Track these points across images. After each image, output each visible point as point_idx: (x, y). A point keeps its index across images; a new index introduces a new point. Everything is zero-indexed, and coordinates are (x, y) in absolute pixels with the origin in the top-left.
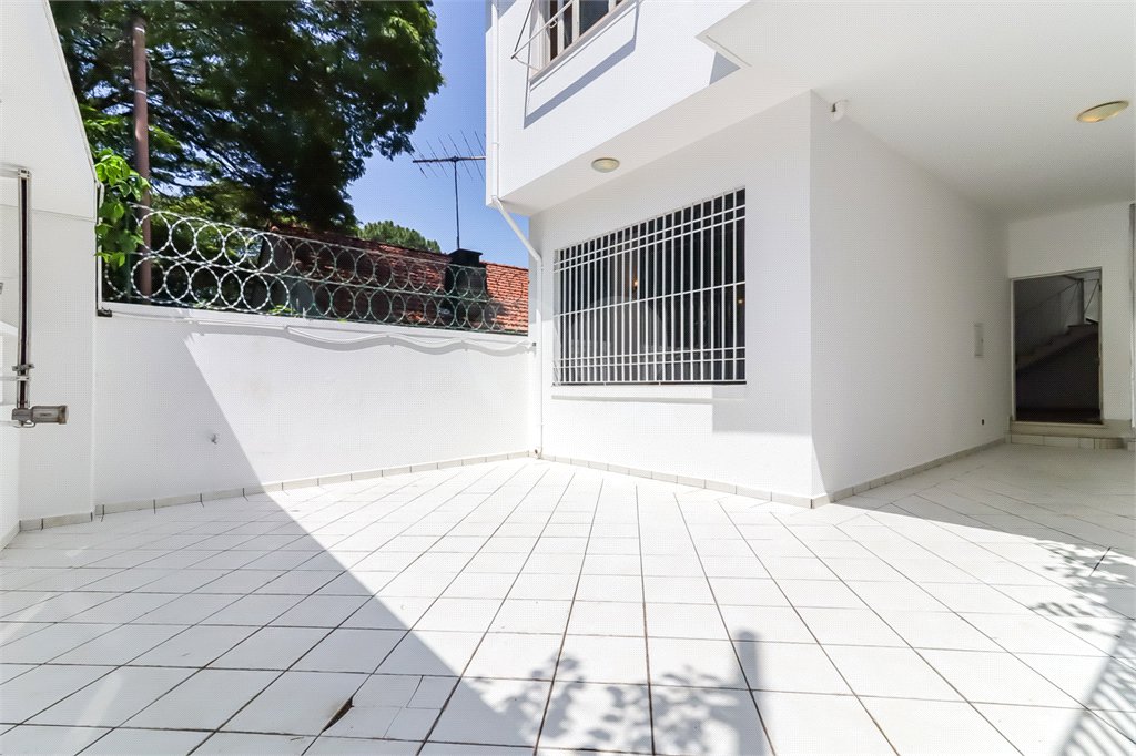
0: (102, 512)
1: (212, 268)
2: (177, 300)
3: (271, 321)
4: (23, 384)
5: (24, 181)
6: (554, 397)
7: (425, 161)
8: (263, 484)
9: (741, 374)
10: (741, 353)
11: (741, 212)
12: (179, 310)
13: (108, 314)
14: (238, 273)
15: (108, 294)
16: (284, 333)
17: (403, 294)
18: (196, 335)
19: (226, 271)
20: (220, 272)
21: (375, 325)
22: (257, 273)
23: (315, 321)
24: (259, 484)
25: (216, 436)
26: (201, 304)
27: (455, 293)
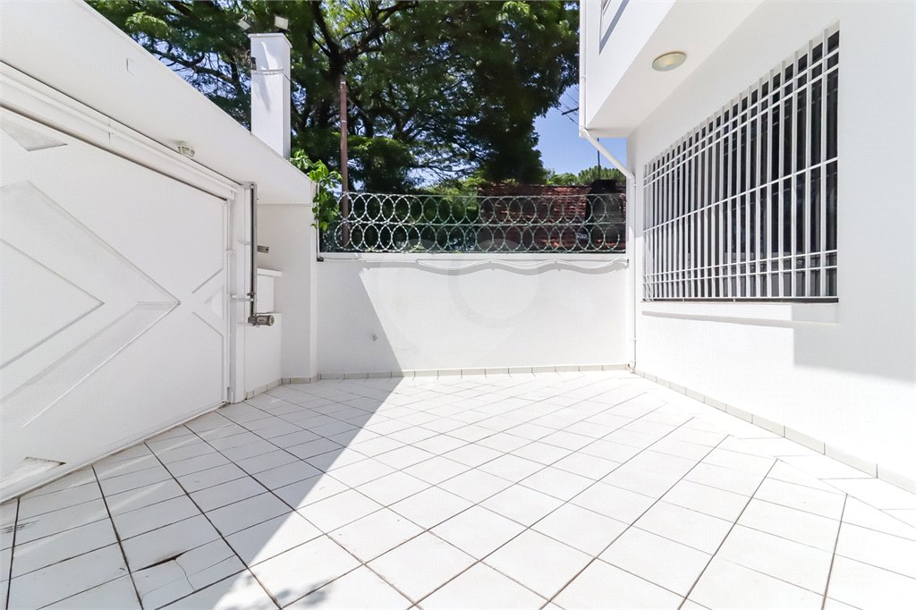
0: (320, 377)
1: (375, 224)
2: (357, 248)
3: (410, 257)
4: (252, 303)
5: (252, 190)
6: (645, 313)
7: (571, 111)
8: (403, 371)
9: (831, 289)
10: (831, 259)
11: (834, 60)
12: (356, 254)
13: (320, 260)
14: (389, 226)
15: (322, 248)
16: (415, 265)
17: (502, 227)
18: (365, 269)
19: (382, 225)
20: (379, 226)
21: (480, 254)
22: (400, 224)
23: (437, 255)
24: (400, 369)
25: (376, 336)
26: (369, 249)
27: (592, 221)
